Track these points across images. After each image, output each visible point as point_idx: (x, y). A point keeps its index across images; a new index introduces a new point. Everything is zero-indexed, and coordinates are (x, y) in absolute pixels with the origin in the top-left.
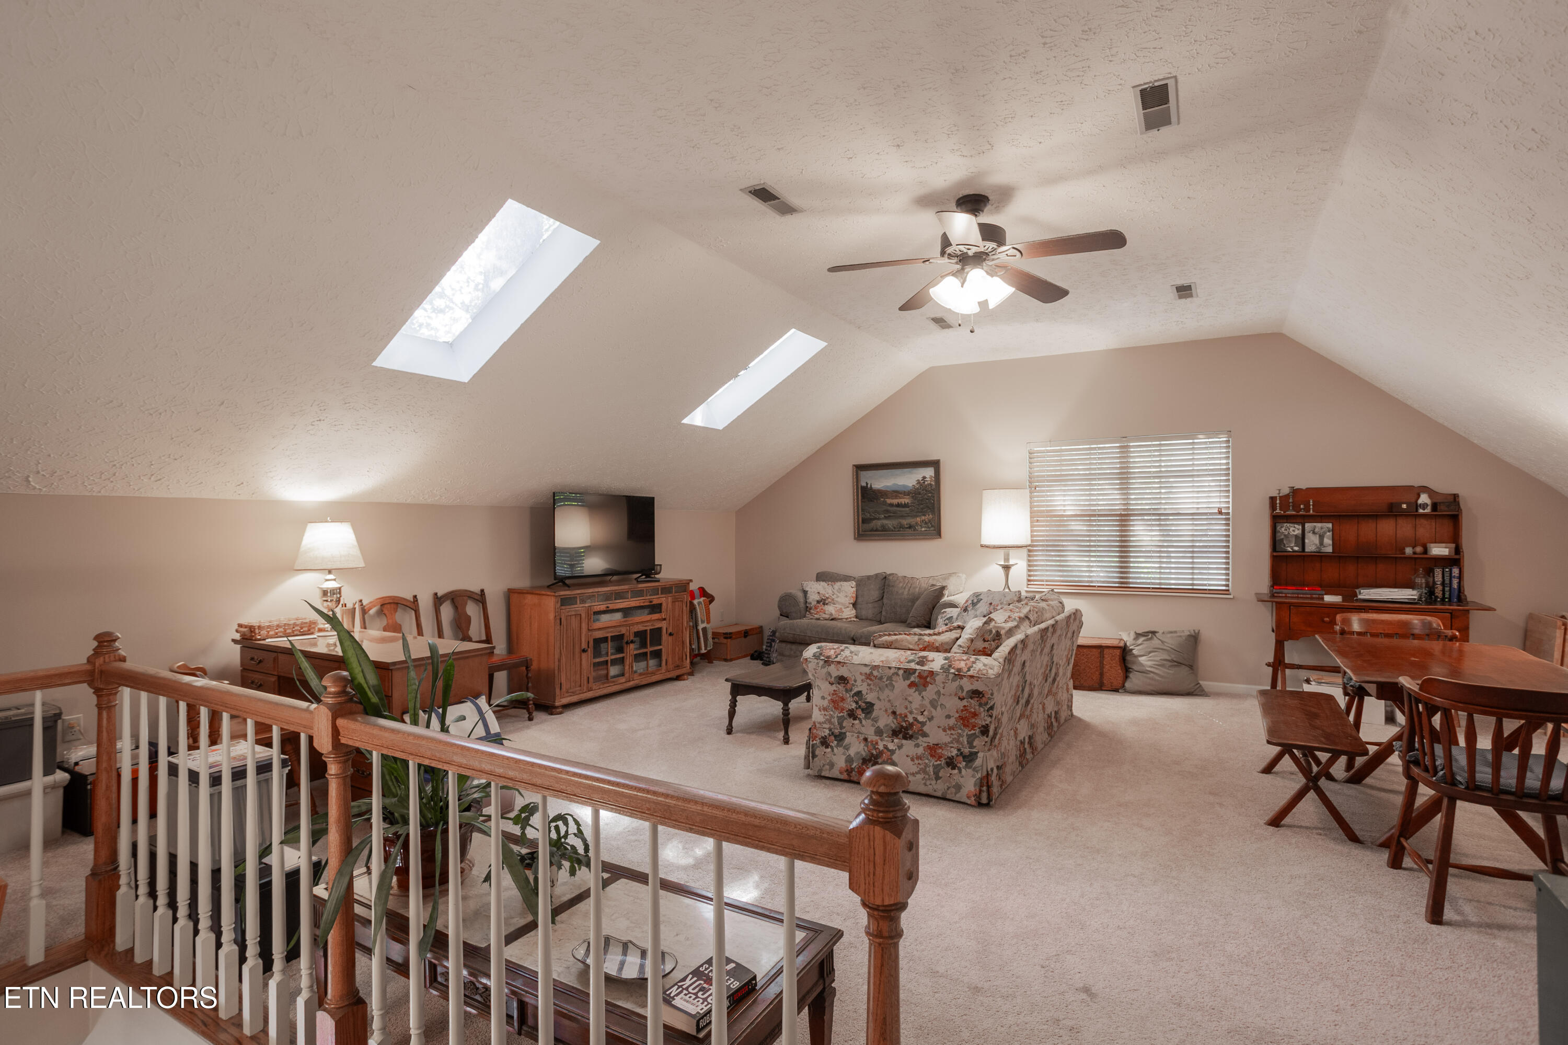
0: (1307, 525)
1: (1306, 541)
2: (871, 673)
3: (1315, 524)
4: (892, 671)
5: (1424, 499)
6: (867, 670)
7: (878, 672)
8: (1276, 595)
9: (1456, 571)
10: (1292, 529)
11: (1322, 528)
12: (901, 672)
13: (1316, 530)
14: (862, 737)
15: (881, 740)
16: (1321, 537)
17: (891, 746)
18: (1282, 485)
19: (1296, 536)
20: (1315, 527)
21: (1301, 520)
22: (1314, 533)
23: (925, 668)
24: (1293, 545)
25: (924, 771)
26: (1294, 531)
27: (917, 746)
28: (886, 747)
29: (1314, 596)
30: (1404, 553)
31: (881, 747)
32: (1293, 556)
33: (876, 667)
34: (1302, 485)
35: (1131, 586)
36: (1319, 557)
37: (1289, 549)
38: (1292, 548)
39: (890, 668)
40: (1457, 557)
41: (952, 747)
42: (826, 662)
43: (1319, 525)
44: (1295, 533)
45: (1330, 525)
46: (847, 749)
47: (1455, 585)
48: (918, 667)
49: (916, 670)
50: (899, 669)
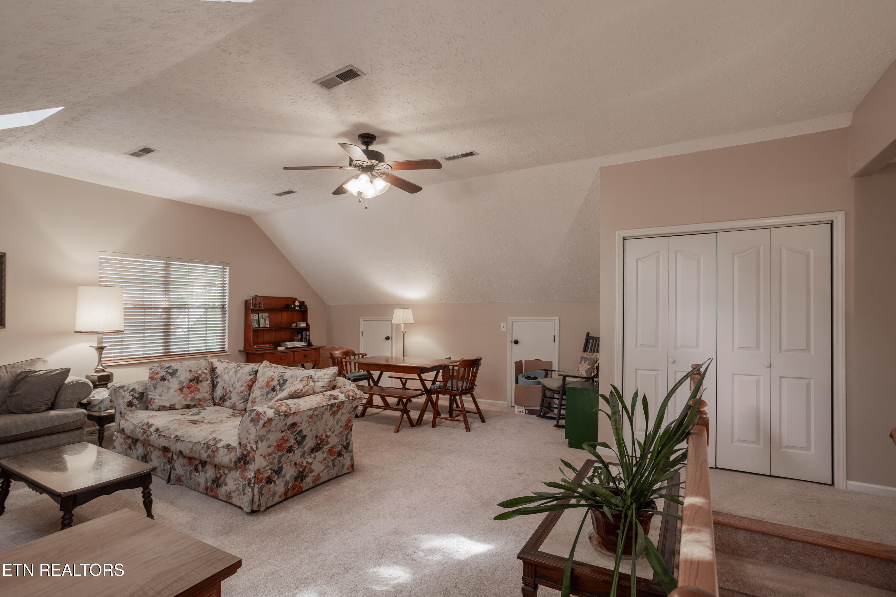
0: (260, 314)
1: (260, 322)
2: (314, 413)
3: (262, 314)
4: (325, 408)
5: (297, 303)
6: (311, 412)
7: (317, 411)
8: (257, 350)
9: (308, 333)
10: (254, 316)
11: (265, 316)
12: (329, 407)
13: (263, 317)
14: (293, 463)
15: (305, 459)
16: (265, 320)
17: (310, 460)
18: (249, 294)
19: (256, 320)
20: (263, 315)
21: (258, 312)
22: (263, 318)
23: (339, 400)
24: (255, 324)
25: (328, 466)
26: (255, 317)
27: (323, 453)
28: (307, 463)
29: (271, 348)
30: (291, 326)
31: (305, 464)
32: (256, 330)
33: (316, 409)
34: (259, 294)
35: (171, 354)
36: (265, 330)
37: (254, 327)
38: (255, 326)
39: (323, 406)
40: (308, 327)
41: (339, 445)
42: (286, 415)
43: (264, 314)
44: (256, 319)
45: (267, 314)
46: (284, 477)
47: (308, 339)
48: (336, 401)
49: (335, 403)
50: (328, 405)
